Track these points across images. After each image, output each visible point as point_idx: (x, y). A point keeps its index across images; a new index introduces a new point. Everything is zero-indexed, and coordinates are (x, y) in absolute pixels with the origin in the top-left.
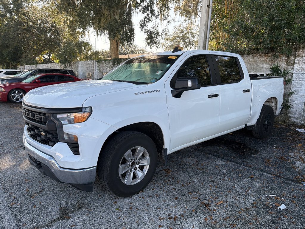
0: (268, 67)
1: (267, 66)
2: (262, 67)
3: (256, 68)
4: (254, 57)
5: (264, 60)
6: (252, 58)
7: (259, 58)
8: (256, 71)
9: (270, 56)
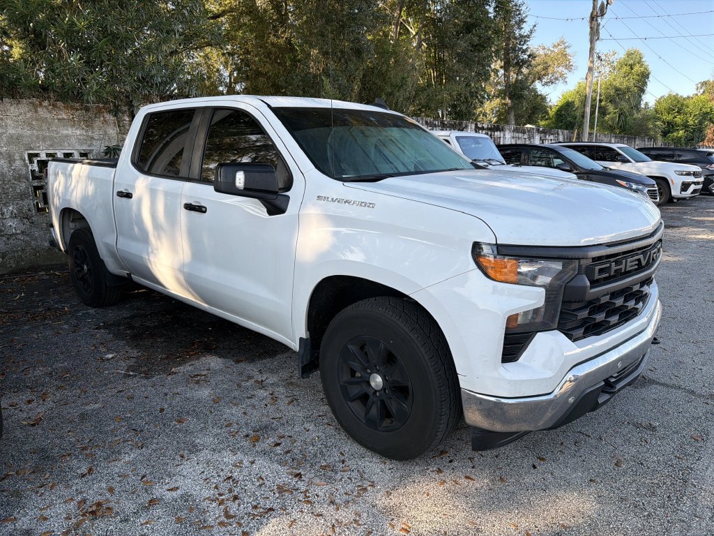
0: (80, 135)
1: (78, 132)
2: (67, 136)
3: (51, 138)
4: (35, 107)
5: (65, 117)
6: (30, 110)
7: (50, 112)
8: (51, 146)
9: (77, 110)
